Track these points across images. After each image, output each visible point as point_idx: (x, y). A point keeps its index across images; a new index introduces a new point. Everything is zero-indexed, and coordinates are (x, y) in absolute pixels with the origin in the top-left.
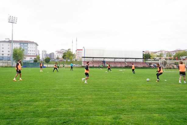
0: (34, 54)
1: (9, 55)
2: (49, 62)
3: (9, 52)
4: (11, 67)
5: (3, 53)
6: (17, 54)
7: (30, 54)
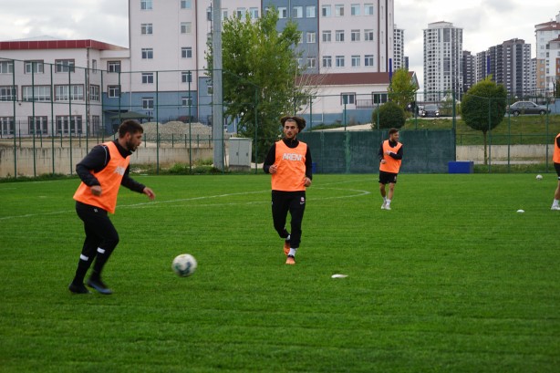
0: (368, 61)
1: (187, 77)
2: (497, 120)
3: (186, 53)
4: (214, 171)
5: (148, 65)
6: (245, 70)
7: (341, 62)
